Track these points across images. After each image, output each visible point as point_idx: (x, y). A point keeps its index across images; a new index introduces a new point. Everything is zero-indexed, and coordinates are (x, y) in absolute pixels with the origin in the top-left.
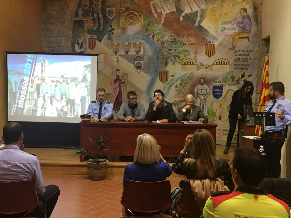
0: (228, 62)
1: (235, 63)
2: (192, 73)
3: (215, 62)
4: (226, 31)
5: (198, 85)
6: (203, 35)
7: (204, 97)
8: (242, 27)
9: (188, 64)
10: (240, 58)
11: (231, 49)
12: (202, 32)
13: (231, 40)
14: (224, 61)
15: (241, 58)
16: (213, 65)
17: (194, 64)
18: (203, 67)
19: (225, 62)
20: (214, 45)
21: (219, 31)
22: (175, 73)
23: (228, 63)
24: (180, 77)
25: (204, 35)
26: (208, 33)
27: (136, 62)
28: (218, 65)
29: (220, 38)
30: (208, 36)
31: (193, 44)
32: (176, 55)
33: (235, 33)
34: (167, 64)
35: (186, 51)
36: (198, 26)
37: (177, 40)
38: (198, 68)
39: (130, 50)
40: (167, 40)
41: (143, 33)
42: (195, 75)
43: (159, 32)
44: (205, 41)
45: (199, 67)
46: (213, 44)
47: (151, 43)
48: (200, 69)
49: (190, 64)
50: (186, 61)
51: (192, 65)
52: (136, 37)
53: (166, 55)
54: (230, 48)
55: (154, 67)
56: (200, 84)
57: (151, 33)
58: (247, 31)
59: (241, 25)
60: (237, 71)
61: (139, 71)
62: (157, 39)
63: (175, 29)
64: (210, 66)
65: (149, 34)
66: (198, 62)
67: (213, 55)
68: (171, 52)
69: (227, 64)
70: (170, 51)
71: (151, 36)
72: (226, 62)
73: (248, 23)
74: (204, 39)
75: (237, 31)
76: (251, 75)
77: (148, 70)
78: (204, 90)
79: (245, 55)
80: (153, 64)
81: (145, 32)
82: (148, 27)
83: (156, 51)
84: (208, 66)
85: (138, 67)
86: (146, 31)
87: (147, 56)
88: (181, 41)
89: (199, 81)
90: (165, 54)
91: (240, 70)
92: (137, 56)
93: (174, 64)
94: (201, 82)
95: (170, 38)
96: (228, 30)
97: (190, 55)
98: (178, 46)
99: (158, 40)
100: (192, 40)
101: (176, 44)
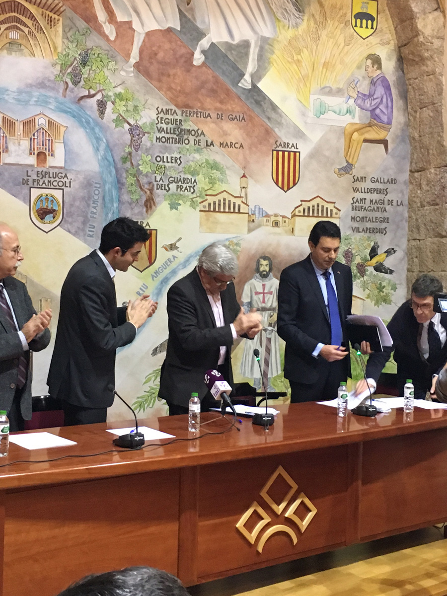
0: (335, 211)
1: (353, 213)
2: (235, 241)
3: (301, 209)
4: (330, 115)
5: (253, 281)
6: (266, 121)
7: (271, 316)
8: (370, 109)
9: (222, 210)
10: (365, 199)
11: (343, 172)
12: (264, 111)
13: (342, 144)
14: (326, 205)
15: (368, 202)
16: (294, 216)
17: (239, 209)
18: (267, 221)
19: (327, 209)
20: (298, 154)
21: (311, 114)
22: (180, 239)
23: (336, 214)
24: (196, 253)
25: (269, 119)
26: (281, 116)
27: (35, 193)
28: (308, 216)
29: (315, 136)
30: (279, 124)
31: (236, 145)
32: (183, 176)
33: (352, 124)
34: (151, 207)
35: (215, 166)
36: (249, 90)
37: (185, 126)
38: (252, 224)
39: (11, 147)
40: (152, 124)
41: (62, 87)
42: (244, 245)
43: (123, 91)
44: (272, 141)
45: (253, 221)
46: (295, 153)
47: (93, 129)
48: (259, 226)
49: (227, 210)
50: (216, 199)
51: (234, 212)
52: (34, 99)
53: (146, 175)
54: (341, 169)
55: (107, 215)
56: (258, 275)
57: (92, 92)
58: (382, 122)
59: (367, 104)
60: (358, 236)
61: (47, 227)
62: (114, 117)
63: (179, 88)
64: (287, 220)
65: (86, 93)
66: (252, 206)
67: (295, 184)
68: (167, 165)
69: (334, 215)
70: (161, 163)
71: (93, 102)
72: (331, 211)
73: (384, 100)
74: (268, 132)
75: (357, 120)
76: (393, 249)
77: (84, 223)
78: (271, 293)
79: (379, 191)
80: (100, 201)
81: (70, 84)
82: (83, 70)
83: (111, 159)
84: (280, 219)
85: (43, 213)
86: (76, 83)
87: (78, 172)
88: (200, 132)
89: (254, 266)
90: (144, 172)
91: (368, 234)
92: (40, 169)
93: (176, 209)
94: (262, 269)
95: (161, 118)
96: (335, 112)
97: (227, 182)
98: (187, 146)
99: (120, 120)
100: (234, 132)
101: (180, 141)
